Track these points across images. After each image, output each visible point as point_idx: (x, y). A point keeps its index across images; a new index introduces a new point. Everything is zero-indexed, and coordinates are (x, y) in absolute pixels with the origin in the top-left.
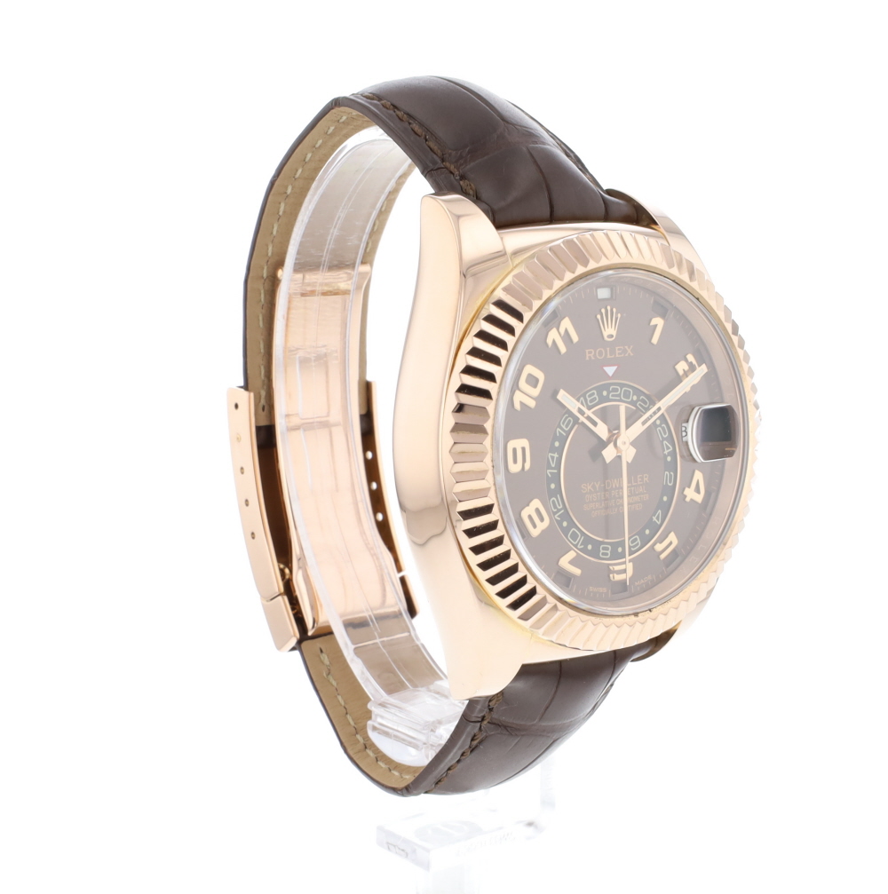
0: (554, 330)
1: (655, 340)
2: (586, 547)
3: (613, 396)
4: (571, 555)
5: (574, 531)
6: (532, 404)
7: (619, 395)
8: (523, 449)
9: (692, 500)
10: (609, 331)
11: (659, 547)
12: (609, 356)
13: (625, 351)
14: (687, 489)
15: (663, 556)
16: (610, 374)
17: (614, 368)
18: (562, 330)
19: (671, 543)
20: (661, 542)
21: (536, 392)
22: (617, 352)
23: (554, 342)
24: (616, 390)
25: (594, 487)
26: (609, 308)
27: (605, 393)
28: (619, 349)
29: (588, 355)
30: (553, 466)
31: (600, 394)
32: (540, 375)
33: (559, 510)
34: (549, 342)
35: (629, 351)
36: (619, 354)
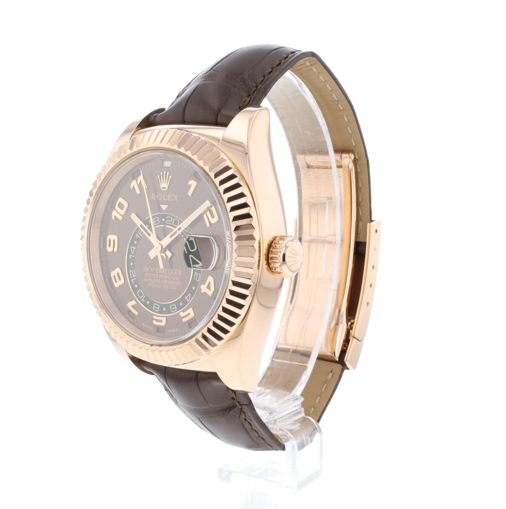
0: (135, 181)
1: (190, 193)
2: (146, 301)
3: (168, 222)
4: (133, 303)
5: (140, 291)
6: (120, 218)
7: (171, 222)
8: (114, 240)
9: (204, 292)
10: (164, 185)
11: (182, 314)
12: (164, 199)
13: (173, 198)
14: (202, 285)
15: (184, 320)
16: (164, 209)
17: (166, 206)
18: (138, 182)
19: (189, 314)
20: (183, 312)
21: (122, 212)
22: (169, 197)
23: (134, 187)
24: (170, 219)
25: (150, 269)
26: (165, 172)
27: (163, 220)
28: (170, 196)
29: (152, 197)
30: (133, 253)
31: (161, 220)
32: (126, 204)
33: (134, 278)
34: (132, 187)
35: (176, 198)
36: (170, 199)
